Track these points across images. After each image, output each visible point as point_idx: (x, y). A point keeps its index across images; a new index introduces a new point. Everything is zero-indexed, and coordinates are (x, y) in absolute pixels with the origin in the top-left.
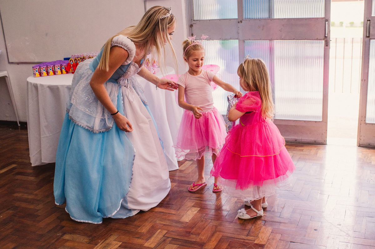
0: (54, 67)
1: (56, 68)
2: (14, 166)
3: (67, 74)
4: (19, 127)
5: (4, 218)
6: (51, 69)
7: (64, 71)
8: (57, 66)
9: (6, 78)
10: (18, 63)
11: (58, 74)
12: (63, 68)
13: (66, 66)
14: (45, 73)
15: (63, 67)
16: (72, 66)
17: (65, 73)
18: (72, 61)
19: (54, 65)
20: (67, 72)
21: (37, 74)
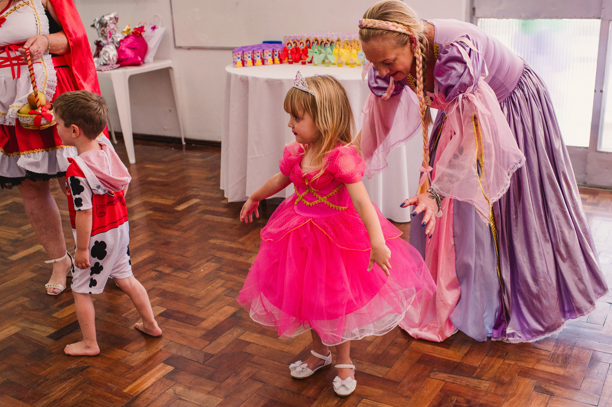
0: (263, 52)
1: (265, 54)
2: (195, 201)
3: (282, 65)
4: (184, 147)
5: (206, 272)
6: (258, 56)
7: (277, 58)
8: (268, 51)
9: (171, 71)
10: (189, 49)
11: (268, 63)
12: (276, 55)
13: (280, 52)
14: (249, 61)
15: (275, 53)
16: (289, 52)
17: (279, 62)
18: (291, 45)
19: (263, 50)
20: (281, 62)
21: (239, 62)
